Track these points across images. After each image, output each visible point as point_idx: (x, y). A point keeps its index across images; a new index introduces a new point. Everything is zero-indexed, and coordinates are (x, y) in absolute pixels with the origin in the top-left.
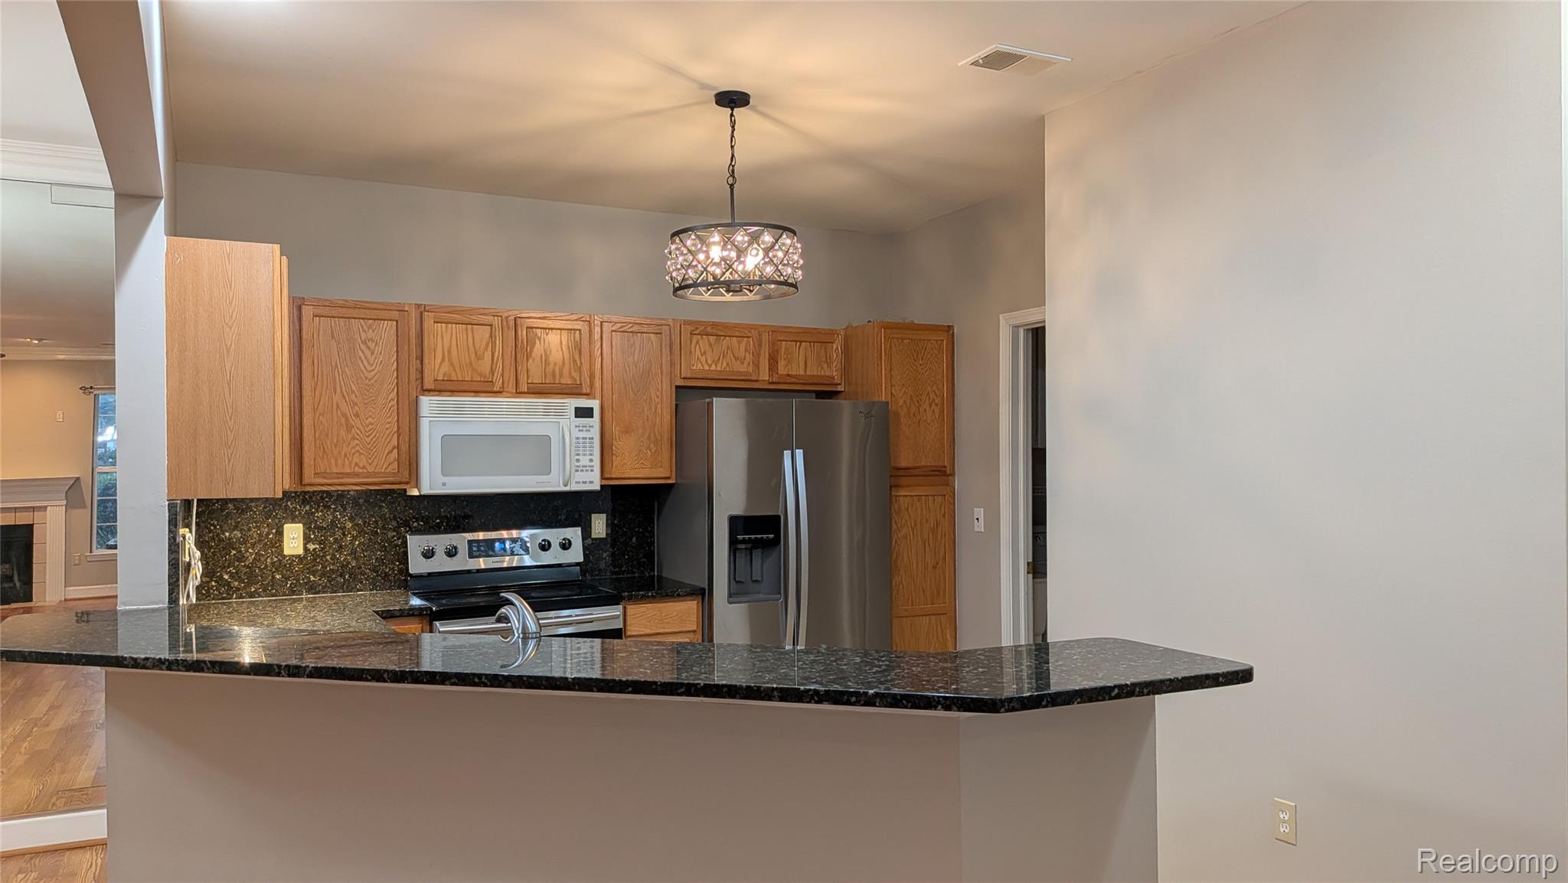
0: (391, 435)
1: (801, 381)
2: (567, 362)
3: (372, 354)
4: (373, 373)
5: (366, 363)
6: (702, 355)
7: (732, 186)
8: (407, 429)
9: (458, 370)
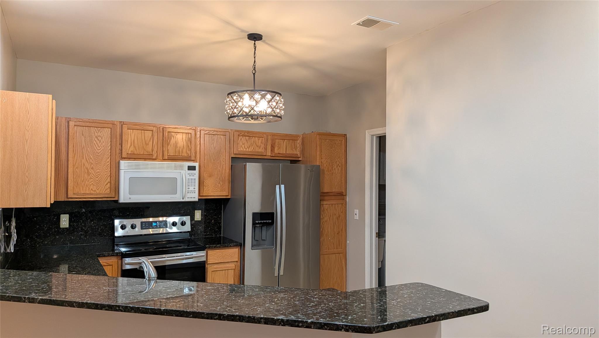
0: (107, 177)
1: (284, 156)
2: (185, 147)
3: (100, 142)
4: (100, 150)
5: (97, 146)
6: (243, 145)
7: (254, 74)
8: (114, 175)
9: (137, 150)
